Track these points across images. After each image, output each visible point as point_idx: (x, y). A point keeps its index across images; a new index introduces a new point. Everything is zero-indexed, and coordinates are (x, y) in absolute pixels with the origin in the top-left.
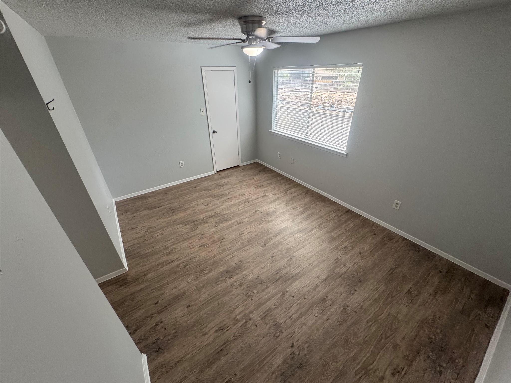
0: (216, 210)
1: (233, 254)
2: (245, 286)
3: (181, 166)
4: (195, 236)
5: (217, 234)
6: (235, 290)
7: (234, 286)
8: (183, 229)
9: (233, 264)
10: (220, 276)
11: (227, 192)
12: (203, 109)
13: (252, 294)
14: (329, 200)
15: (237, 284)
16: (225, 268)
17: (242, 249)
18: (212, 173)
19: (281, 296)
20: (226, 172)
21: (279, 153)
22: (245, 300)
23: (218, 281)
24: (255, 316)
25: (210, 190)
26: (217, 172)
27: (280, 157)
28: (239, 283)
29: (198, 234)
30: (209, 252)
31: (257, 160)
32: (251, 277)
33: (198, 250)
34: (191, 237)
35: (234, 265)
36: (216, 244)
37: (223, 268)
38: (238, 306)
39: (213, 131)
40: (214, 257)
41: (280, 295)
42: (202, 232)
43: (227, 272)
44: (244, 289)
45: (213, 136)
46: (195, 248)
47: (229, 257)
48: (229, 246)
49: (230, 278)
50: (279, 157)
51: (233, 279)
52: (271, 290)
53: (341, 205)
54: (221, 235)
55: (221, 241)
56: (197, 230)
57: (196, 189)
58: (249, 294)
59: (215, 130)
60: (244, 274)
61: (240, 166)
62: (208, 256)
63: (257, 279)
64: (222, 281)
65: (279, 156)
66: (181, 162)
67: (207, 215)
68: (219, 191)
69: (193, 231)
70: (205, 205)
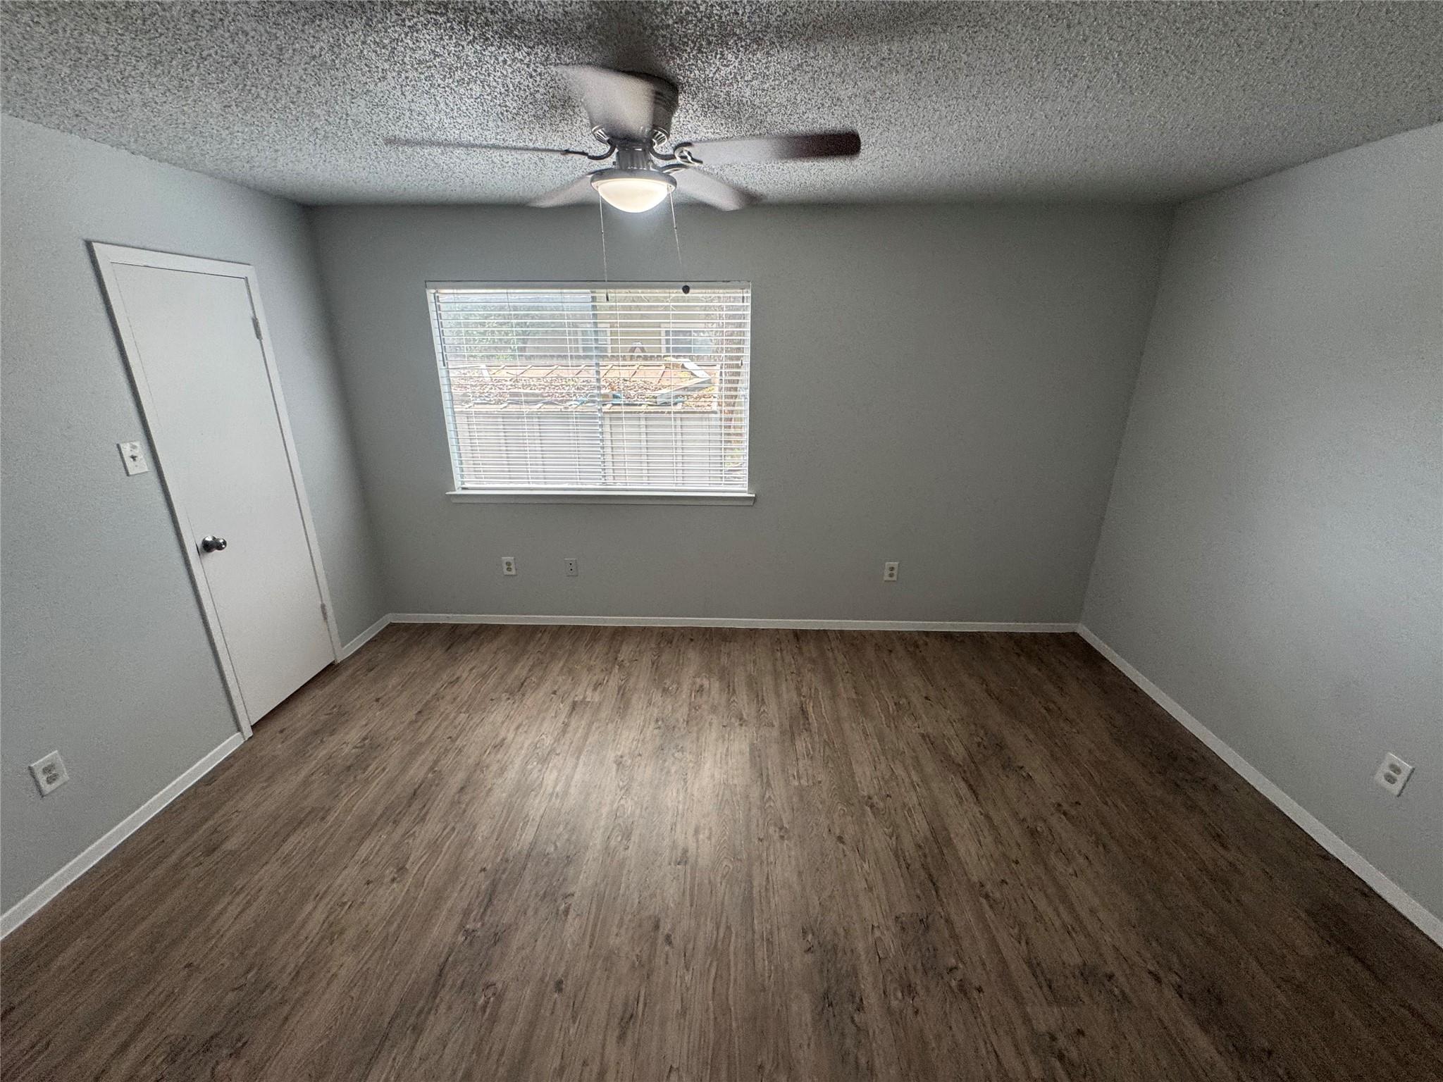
0: (473, 859)
1: (757, 936)
2: (917, 980)
3: (47, 788)
4: (532, 1025)
5: (615, 930)
6: (919, 1018)
7: (901, 1011)
8: (423, 1060)
9: (801, 962)
10: (836, 1038)
11: (417, 771)
12: (134, 447)
13: (958, 978)
14: (734, 632)
15: (897, 999)
16: (806, 997)
17: (755, 895)
18: (233, 743)
19: (991, 906)
20: (304, 709)
21: (506, 559)
22: (975, 1010)
23: (851, 1059)
24: (1046, 1017)
25: (320, 813)
26: (253, 727)
27: (513, 572)
28: (895, 989)
29: (538, 1005)
30: (684, 1012)
31: (390, 618)
32: (890, 941)
33: (636, 1055)
34: (525, 1052)
35: (809, 958)
36: (659, 961)
37: (802, 1008)
38: (990, 1049)
39: (200, 543)
40: (726, 1010)
41: (987, 907)
42: (542, 980)
43: (826, 1001)
44: (928, 990)
45: (207, 569)
46: (612, 1065)
47: (761, 953)
48: (710, 926)
49: (860, 1008)
50: (507, 573)
51: (872, 1000)
52: (964, 915)
53: (768, 629)
54: (627, 919)
55: (661, 939)
56: (510, 995)
57: (232, 853)
58: (954, 983)
59: (209, 539)
60: (867, 953)
61: (336, 663)
62: (703, 1033)
63: (903, 929)
64: (858, 1044)
65: (509, 569)
66: (38, 765)
67: (464, 904)
68: (374, 789)
69: (494, 1020)
70: (387, 880)
